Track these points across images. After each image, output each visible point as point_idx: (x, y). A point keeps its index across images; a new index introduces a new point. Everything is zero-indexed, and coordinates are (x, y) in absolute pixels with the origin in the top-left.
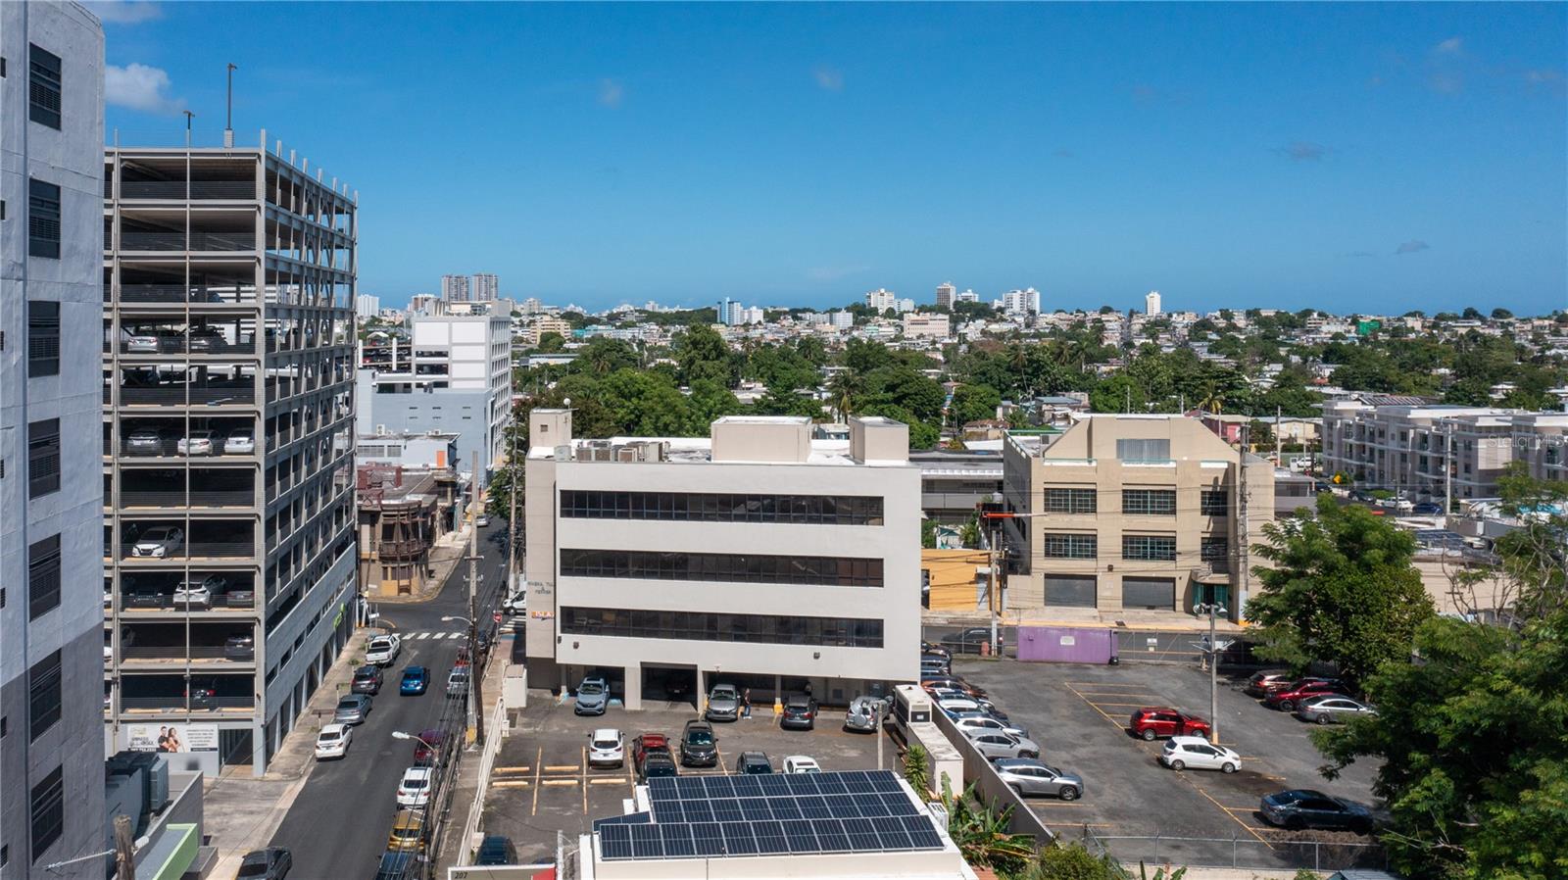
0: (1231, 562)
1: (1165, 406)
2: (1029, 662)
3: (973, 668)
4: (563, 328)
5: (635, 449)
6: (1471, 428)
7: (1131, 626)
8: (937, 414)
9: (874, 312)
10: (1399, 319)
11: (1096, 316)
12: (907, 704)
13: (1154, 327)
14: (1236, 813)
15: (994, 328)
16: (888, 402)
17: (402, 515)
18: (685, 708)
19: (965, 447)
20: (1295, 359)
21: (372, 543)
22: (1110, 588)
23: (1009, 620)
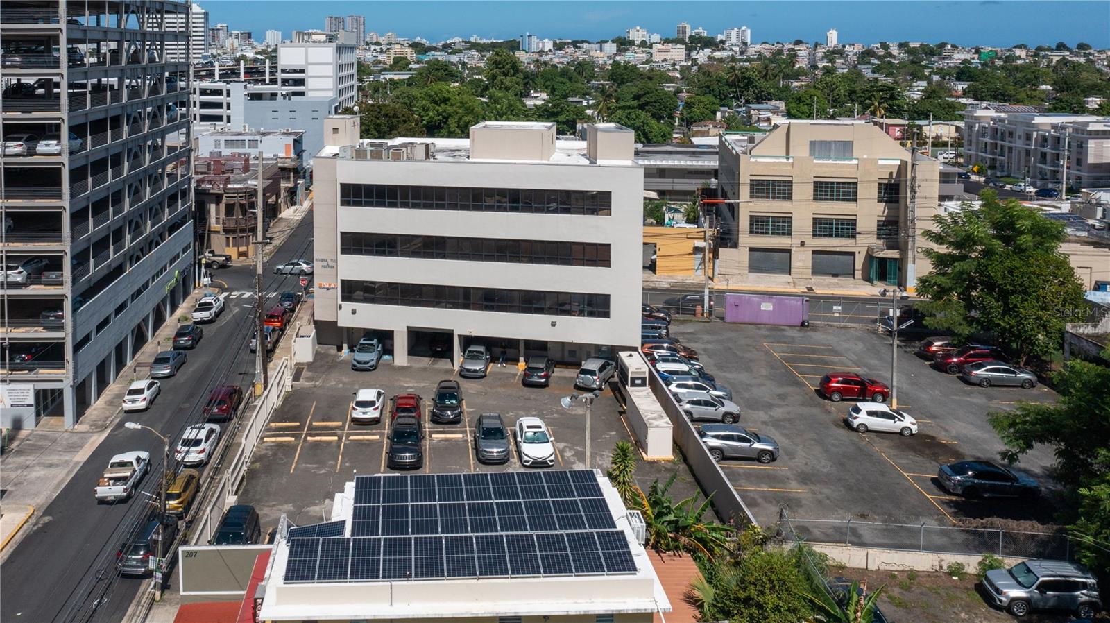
0: (901, 240)
1: (842, 112)
2: (735, 323)
3: (689, 328)
4: (410, 54)
5: (404, 149)
6: (1083, 131)
7: (819, 291)
8: (671, 117)
9: (632, 43)
10: (1009, 50)
11: (791, 46)
12: (628, 370)
13: (833, 54)
14: (916, 479)
15: (717, 54)
16: (633, 108)
17: (240, 197)
18: (443, 364)
19: (692, 142)
20: (936, 78)
21: (217, 219)
22: (802, 260)
23: (719, 285)
